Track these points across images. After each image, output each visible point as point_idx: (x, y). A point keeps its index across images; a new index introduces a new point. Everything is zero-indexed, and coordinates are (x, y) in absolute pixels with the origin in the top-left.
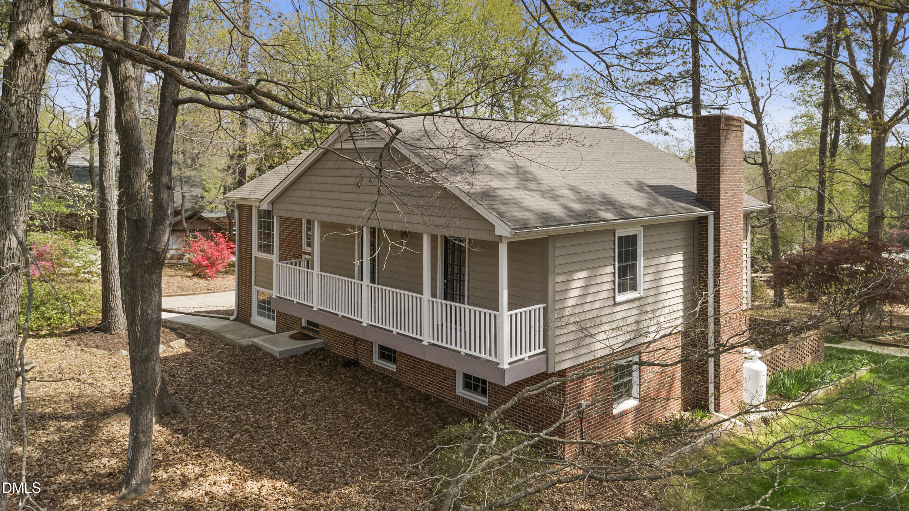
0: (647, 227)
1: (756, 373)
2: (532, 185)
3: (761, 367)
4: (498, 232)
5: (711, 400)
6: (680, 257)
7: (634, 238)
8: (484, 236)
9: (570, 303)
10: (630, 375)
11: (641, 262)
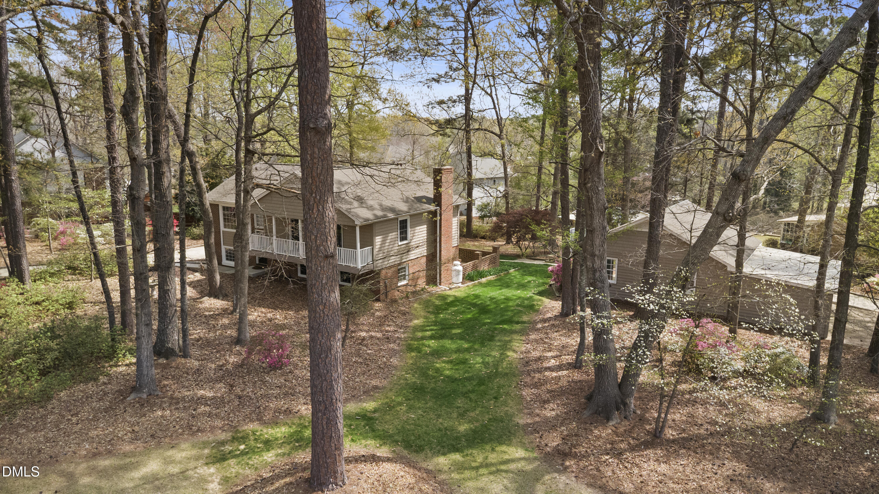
0: (410, 216)
1: (458, 271)
2: (364, 206)
3: (460, 268)
4: (356, 223)
5: (438, 281)
6: (426, 226)
7: (406, 220)
8: (351, 224)
9: (386, 247)
10: (405, 271)
11: (409, 229)
